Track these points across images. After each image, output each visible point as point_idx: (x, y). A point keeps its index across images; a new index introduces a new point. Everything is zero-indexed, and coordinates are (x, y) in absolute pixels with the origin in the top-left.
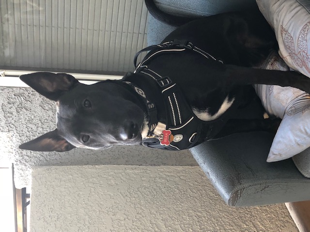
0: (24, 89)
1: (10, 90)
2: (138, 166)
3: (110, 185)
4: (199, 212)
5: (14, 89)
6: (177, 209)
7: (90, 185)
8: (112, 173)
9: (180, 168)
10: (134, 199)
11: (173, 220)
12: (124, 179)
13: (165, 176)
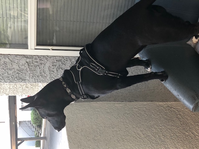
0: (62, 57)
1: (55, 58)
2: (121, 102)
3: (108, 113)
4: (161, 126)
5: (57, 57)
6: (147, 125)
7: (96, 113)
8: (107, 106)
9: (145, 103)
10: (122, 120)
11: (147, 131)
12: (115, 109)
13: (137, 107)
